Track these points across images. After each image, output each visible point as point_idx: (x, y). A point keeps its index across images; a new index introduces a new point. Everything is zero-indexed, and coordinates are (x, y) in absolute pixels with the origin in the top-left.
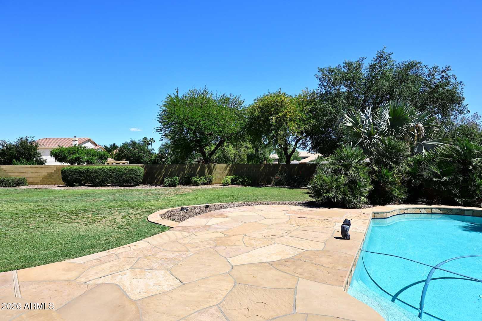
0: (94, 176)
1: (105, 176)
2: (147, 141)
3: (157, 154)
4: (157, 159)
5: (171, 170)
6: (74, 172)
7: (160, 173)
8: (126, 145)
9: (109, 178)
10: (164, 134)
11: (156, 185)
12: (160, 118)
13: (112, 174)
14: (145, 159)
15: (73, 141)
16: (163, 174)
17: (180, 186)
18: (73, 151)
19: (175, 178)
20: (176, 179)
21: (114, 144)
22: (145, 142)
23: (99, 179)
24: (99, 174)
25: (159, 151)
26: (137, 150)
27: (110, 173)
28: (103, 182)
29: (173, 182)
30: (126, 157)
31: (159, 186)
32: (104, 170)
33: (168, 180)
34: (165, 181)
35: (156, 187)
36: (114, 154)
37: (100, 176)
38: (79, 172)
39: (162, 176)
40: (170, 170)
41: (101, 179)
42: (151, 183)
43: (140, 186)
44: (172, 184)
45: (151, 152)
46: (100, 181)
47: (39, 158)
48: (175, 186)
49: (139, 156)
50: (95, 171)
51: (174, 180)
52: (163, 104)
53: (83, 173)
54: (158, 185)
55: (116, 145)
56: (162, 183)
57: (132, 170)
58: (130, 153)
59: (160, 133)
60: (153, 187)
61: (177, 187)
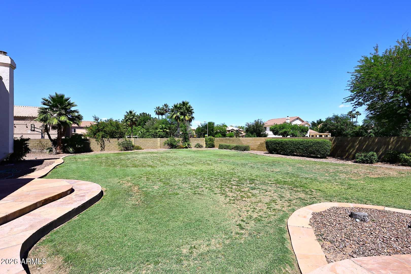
0: (285, 147)
1: (294, 147)
2: (352, 115)
3: (361, 126)
4: (361, 130)
5: (367, 143)
6: (273, 143)
7: (353, 146)
8: (329, 120)
9: (297, 149)
10: (356, 103)
11: (347, 159)
12: (351, 87)
13: (300, 146)
14: (348, 131)
15: (286, 120)
16: (356, 148)
17: (380, 163)
18: (283, 127)
19: (371, 153)
20: (373, 155)
21: (320, 120)
22: (350, 115)
23: (289, 149)
24: (290, 146)
25: (363, 123)
26: (339, 124)
27: (298, 145)
28: (293, 152)
29: (369, 158)
30: (329, 130)
31: (349, 161)
32: (293, 142)
33: (362, 156)
34: (357, 156)
35: (345, 162)
36: (319, 127)
37: (290, 147)
38: (276, 143)
39: (354, 150)
40: (365, 143)
41: (291, 150)
42: (341, 157)
43: (327, 158)
44: (367, 160)
45: (354, 124)
46: (290, 152)
47: (265, 132)
48: (371, 163)
49: (342, 129)
50: (286, 143)
51: (370, 156)
52: (355, 70)
53: (278, 144)
54: (349, 159)
55: (322, 120)
56: (353, 158)
57: (318, 142)
58: (333, 126)
59: (351, 104)
60: (341, 162)
61: (374, 165)
